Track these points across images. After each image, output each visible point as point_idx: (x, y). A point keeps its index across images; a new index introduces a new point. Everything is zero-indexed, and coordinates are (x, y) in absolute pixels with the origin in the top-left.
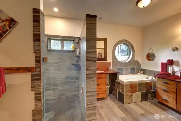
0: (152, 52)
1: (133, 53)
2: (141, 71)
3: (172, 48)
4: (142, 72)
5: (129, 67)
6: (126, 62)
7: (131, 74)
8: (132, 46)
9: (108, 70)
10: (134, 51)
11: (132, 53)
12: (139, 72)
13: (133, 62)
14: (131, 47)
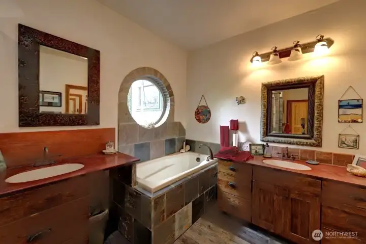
0: (206, 105)
1: (171, 105)
2: (186, 144)
3: (237, 98)
4: (188, 147)
5: (164, 140)
6: (156, 126)
7: (167, 155)
8: (169, 87)
9: (104, 154)
10: (172, 101)
11: (169, 104)
12: (182, 148)
13: (172, 125)
14: (167, 91)
